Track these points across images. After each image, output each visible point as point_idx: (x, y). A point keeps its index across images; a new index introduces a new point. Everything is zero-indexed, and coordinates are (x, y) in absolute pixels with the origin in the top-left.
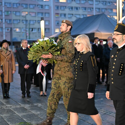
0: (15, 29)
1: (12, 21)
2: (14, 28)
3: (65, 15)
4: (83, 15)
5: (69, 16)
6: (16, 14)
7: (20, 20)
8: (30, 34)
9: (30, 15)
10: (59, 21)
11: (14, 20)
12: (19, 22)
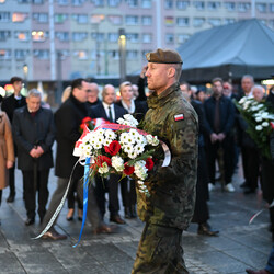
0: (76, 53)
1: (70, 36)
2: (75, 50)
3: (186, 20)
4: (228, 19)
5: (197, 22)
6: (78, 20)
7: (86, 33)
8: (107, 64)
9: (110, 21)
10: (172, 34)
11: (74, 33)
12: (86, 38)
